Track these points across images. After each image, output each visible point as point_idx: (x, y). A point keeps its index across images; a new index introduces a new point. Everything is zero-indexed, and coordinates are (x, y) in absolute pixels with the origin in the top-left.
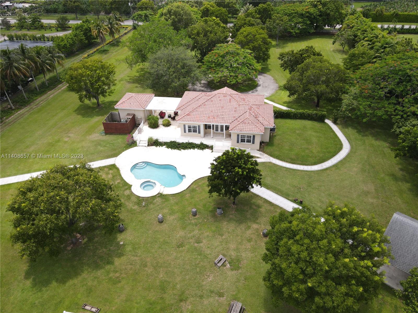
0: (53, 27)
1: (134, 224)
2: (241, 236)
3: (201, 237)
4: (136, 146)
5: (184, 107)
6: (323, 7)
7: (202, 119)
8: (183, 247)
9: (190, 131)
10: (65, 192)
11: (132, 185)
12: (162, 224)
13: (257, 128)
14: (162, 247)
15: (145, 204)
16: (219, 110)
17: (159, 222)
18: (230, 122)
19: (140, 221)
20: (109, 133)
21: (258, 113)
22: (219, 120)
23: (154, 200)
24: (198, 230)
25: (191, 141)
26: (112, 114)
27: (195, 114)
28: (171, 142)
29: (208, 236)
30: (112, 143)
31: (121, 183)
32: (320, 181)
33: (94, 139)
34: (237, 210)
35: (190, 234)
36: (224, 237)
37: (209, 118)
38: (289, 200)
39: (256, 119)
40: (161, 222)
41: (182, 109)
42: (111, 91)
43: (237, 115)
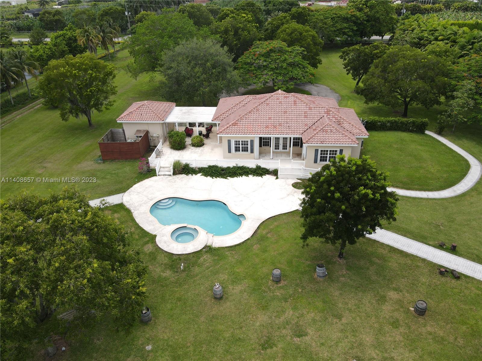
0: (26, 45)
1: (169, 306)
2: (376, 317)
3: (301, 323)
4: (154, 176)
5: (224, 116)
6: (370, 11)
7: (257, 129)
8: (272, 348)
9: (237, 149)
10: (29, 247)
11: (155, 236)
12: (222, 301)
13: (347, 138)
14: (232, 350)
15: (184, 267)
16: (280, 116)
17: (215, 298)
18: (301, 132)
19: (179, 299)
20: (109, 159)
21: (341, 118)
22: (283, 129)
23: (199, 258)
24: (292, 309)
25: (240, 164)
26: (112, 133)
27: (244, 122)
28: (210, 167)
29: (314, 320)
30: (115, 174)
31: (137, 232)
32: (464, 213)
33: (86, 169)
34: (349, 268)
35: (279, 318)
36: (344, 321)
37: (267, 127)
38: (429, 245)
39: (339, 126)
40: (219, 298)
41: (221, 118)
42: (110, 102)
43: (310, 122)
